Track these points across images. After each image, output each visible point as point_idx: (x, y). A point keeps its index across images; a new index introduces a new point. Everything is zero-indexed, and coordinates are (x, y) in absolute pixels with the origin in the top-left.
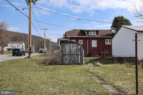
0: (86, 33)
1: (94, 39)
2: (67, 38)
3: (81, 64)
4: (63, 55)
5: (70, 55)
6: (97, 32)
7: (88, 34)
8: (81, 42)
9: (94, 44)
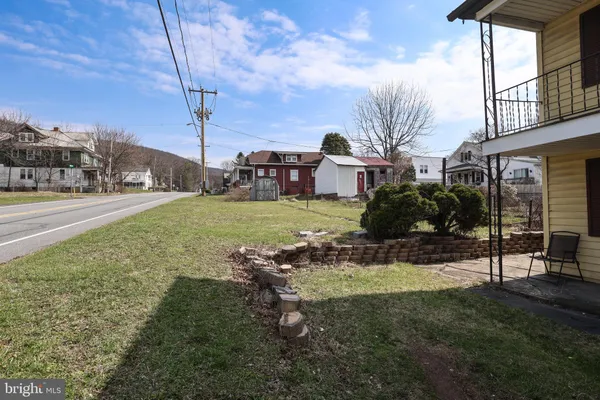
0: (282, 158)
1: (295, 167)
2: (250, 166)
3: (276, 200)
4: (257, 191)
5: (264, 190)
6: (299, 156)
7: (284, 160)
8: (273, 173)
9: (294, 176)
